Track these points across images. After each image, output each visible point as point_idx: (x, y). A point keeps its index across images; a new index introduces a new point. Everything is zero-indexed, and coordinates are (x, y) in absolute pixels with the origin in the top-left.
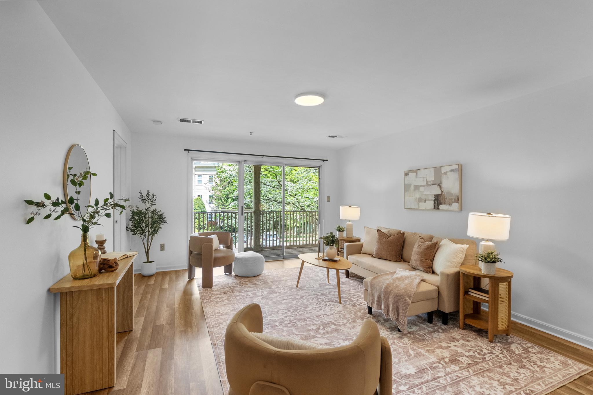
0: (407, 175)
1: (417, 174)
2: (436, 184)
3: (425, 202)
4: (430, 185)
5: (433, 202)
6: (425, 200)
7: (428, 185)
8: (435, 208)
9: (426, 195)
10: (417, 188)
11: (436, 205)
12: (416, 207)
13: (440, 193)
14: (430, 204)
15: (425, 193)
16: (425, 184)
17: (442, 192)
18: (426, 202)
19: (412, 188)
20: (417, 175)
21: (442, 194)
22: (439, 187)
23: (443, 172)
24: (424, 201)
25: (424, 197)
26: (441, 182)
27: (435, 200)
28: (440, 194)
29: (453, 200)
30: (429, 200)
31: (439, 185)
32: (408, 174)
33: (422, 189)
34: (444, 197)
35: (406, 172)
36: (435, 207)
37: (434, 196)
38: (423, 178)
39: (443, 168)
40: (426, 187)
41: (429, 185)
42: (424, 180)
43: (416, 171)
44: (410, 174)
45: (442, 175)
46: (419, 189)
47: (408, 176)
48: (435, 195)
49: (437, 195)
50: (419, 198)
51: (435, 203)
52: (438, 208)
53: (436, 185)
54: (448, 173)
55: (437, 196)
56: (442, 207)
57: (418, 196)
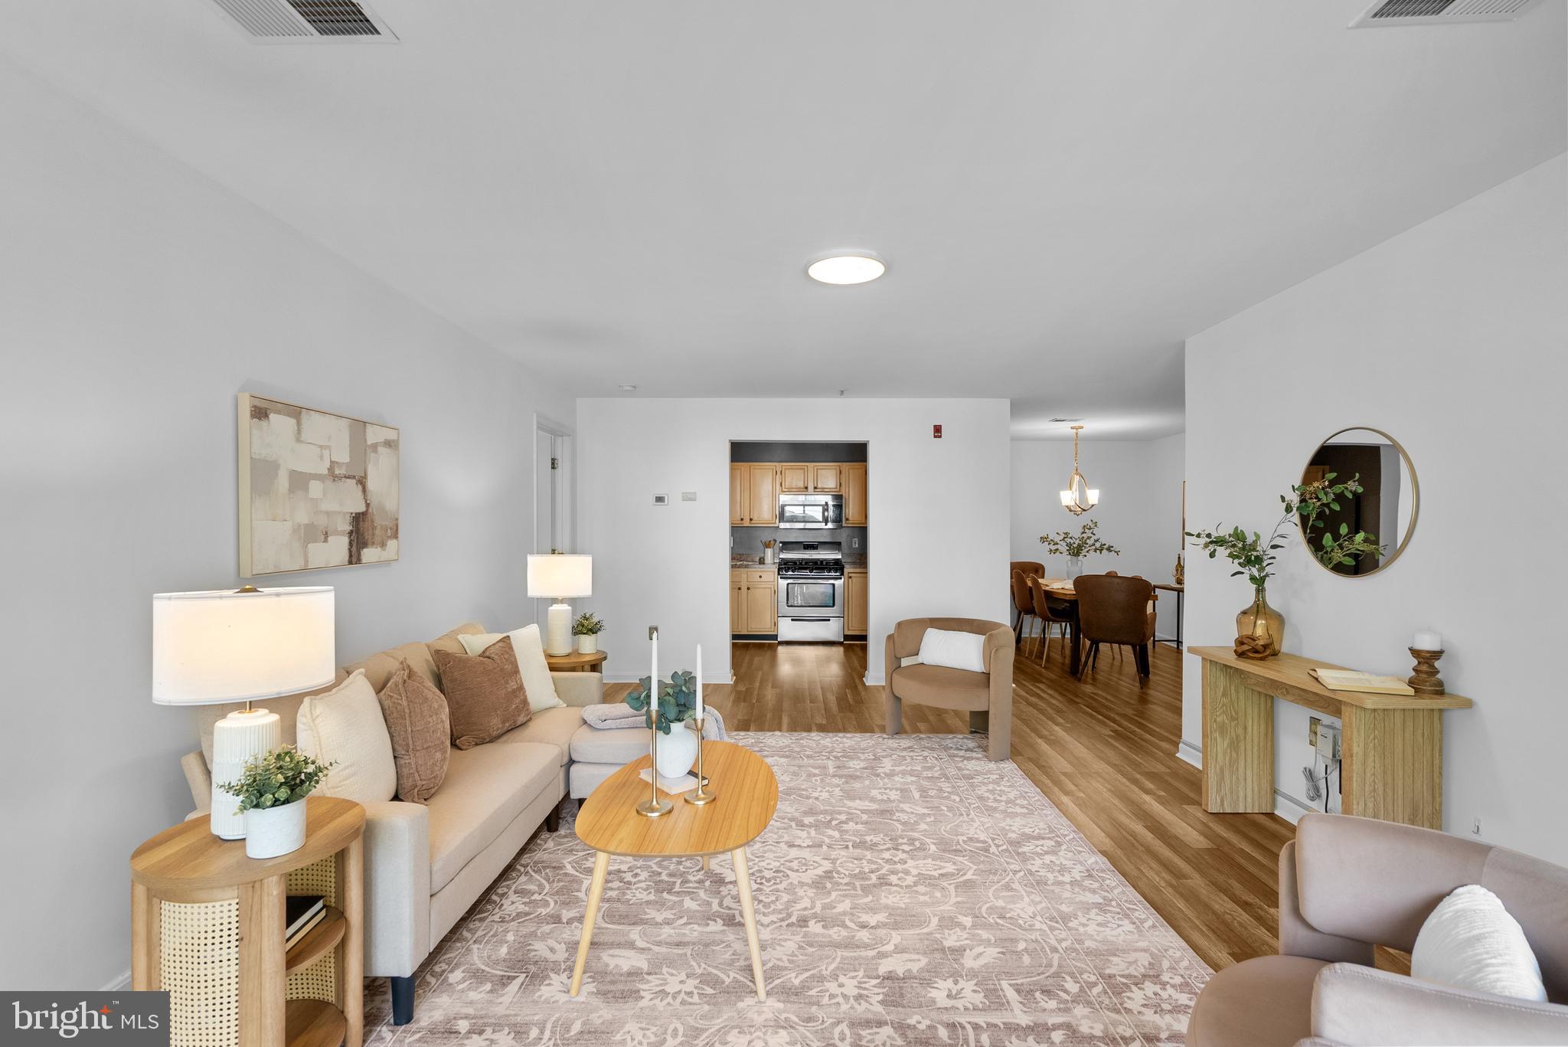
0: (260, 419)
1: (299, 424)
2: (354, 477)
3: (326, 540)
4: (340, 478)
5: (346, 540)
6: (326, 533)
7: (333, 476)
8: (350, 563)
9: (328, 513)
10: (299, 481)
11: (354, 549)
12: (298, 564)
13: (362, 508)
14: (339, 546)
15: (325, 506)
16: (326, 472)
17: (368, 505)
18: (329, 539)
19: (283, 482)
20: (299, 431)
21: (367, 511)
22: (360, 486)
23: (369, 442)
24: (323, 537)
25: (322, 521)
26: (365, 475)
27: (351, 533)
28: (363, 513)
29: (389, 531)
30: (337, 533)
31: (361, 484)
32: (266, 416)
33: (316, 488)
34: (373, 522)
35: (258, 403)
36: (351, 556)
37: (348, 519)
38: (321, 447)
39: (369, 429)
40: (329, 483)
41: (337, 476)
42: (322, 457)
43: (295, 412)
44: (272, 416)
45: (368, 451)
46: (306, 489)
47: (264, 423)
48: (352, 513)
49: (356, 514)
50: (306, 525)
51: (351, 544)
52: (359, 561)
53: (354, 481)
54: (381, 449)
55: (358, 519)
56: (369, 554)
57: (302, 517)
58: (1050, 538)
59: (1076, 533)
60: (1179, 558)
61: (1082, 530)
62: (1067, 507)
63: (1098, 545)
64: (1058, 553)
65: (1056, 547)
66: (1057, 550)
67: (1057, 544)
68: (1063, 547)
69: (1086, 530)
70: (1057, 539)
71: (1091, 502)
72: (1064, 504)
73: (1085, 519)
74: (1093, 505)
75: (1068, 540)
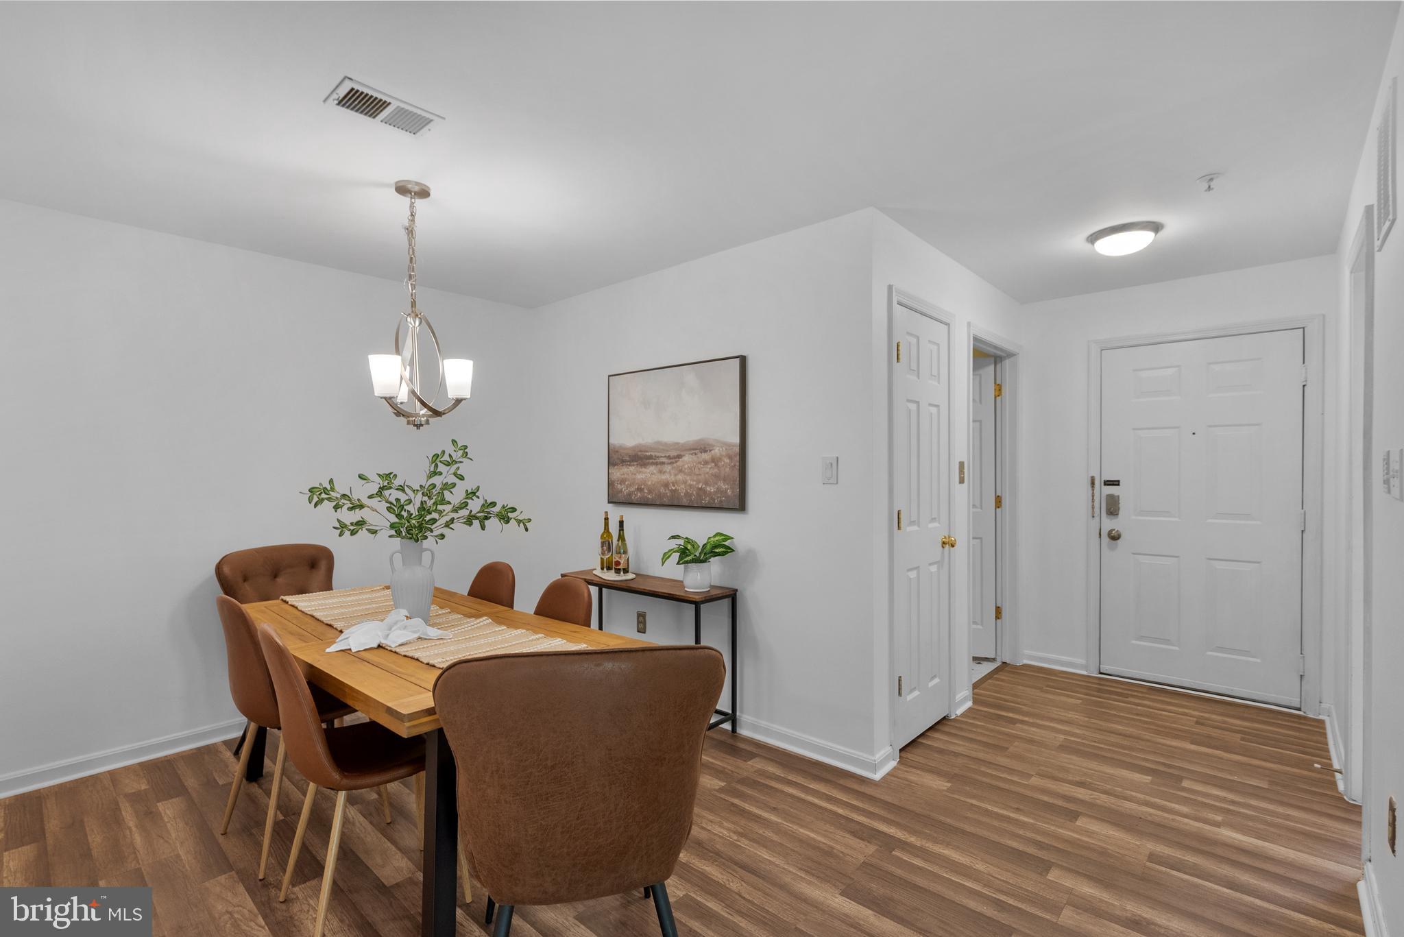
58: (341, 488)
59: (414, 474)
60: (606, 519)
61: (427, 467)
62: (389, 400)
63: (475, 506)
64: (363, 533)
65: (356, 516)
66: (361, 523)
67: (361, 507)
68: (378, 515)
69: (441, 468)
70: (361, 492)
71: (452, 393)
72: (379, 391)
73: (437, 437)
74: (458, 401)
75: (393, 495)
